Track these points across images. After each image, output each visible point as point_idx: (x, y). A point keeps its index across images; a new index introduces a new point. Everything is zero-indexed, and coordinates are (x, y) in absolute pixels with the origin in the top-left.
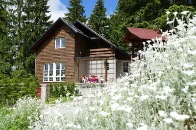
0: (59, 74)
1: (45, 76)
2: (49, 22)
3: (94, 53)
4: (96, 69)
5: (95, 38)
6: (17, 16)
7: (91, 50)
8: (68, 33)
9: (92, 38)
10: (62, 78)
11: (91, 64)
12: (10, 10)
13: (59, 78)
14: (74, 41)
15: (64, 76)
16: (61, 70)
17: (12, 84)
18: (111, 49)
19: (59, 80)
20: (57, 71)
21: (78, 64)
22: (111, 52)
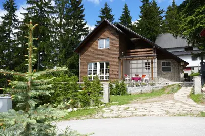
0: (103, 73)
1: (89, 74)
2: (85, 28)
3: (135, 53)
4: (137, 68)
5: (135, 39)
6: (59, 23)
7: (131, 51)
8: (112, 34)
9: (132, 39)
10: (106, 77)
11: (132, 64)
12: (52, 18)
13: (103, 77)
14: (118, 41)
15: (108, 75)
16: (104, 69)
17: (71, 83)
18: (152, 49)
19: (103, 79)
20: (101, 70)
21: (122, 64)
22: (152, 52)
